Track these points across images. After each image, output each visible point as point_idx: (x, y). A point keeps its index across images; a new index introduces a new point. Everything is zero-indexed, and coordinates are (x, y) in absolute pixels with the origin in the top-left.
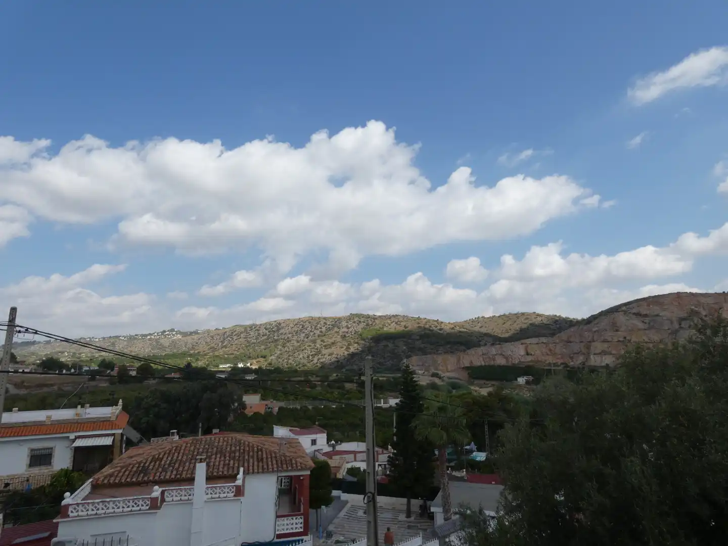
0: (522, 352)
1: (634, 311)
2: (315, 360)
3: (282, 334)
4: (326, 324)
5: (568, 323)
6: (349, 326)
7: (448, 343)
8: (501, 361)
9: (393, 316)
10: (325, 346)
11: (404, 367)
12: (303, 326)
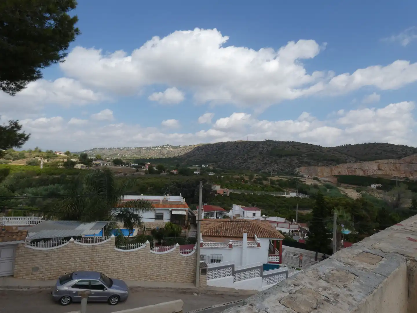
0: (376, 168)
3: (225, 150)
4: (250, 145)
5: (412, 151)
6: (264, 147)
7: (325, 160)
8: (360, 173)
9: (291, 142)
10: (250, 158)
11: (296, 173)
12: (237, 146)
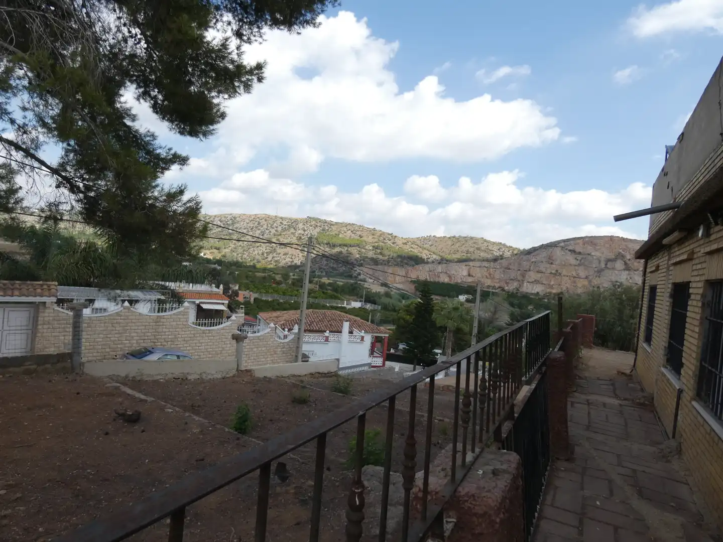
0: (465, 273)
1: (571, 248)
2: (270, 259)
4: (283, 224)
6: (306, 229)
8: (445, 279)
9: (349, 224)
11: (355, 274)
12: (259, 223)
